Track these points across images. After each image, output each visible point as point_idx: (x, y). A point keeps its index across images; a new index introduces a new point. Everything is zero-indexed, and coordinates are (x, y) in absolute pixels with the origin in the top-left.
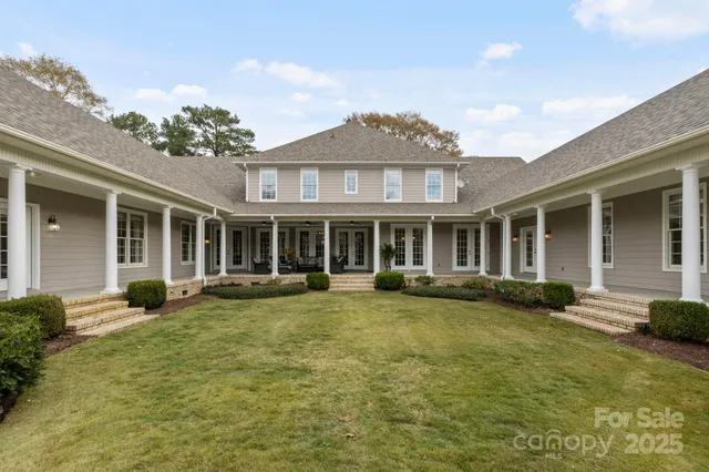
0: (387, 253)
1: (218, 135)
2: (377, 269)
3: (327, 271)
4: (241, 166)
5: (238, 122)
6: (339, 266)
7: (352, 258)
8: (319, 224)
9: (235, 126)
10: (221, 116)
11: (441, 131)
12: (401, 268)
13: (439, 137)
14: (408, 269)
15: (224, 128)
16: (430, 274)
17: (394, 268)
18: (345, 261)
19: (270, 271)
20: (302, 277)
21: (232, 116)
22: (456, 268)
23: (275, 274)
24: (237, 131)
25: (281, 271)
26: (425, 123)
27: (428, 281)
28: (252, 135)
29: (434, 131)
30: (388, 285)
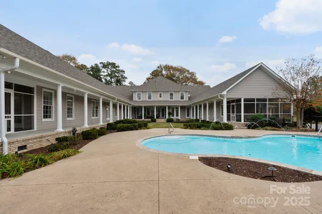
0: (169, 114)
1: (112, 72)
2: (167, 117)
3: (155, 118)
4: (132, 92)
5: (119, 67)
6: (158, 117)
7: (161, 115)
8: (153, 107)
9: (117, 69)
10: (113, 65)
11: (190, 71)
12: (173, 117)
13: (189, 74)
14: (175, 117)
15: (114, 69)
16: (179, 118)
17: (171, 117)
18: (159, 116)
19: (142, 118)
20: (150, 120)
21: (117, 65)
22: (187, 117)
23: (143, 119)
24: (119, 70)
25: (144, 118)
26: (184, 69)
27: (179, 120)
28: (124, 72)
29: (188, 71)
30: (170, 121)
